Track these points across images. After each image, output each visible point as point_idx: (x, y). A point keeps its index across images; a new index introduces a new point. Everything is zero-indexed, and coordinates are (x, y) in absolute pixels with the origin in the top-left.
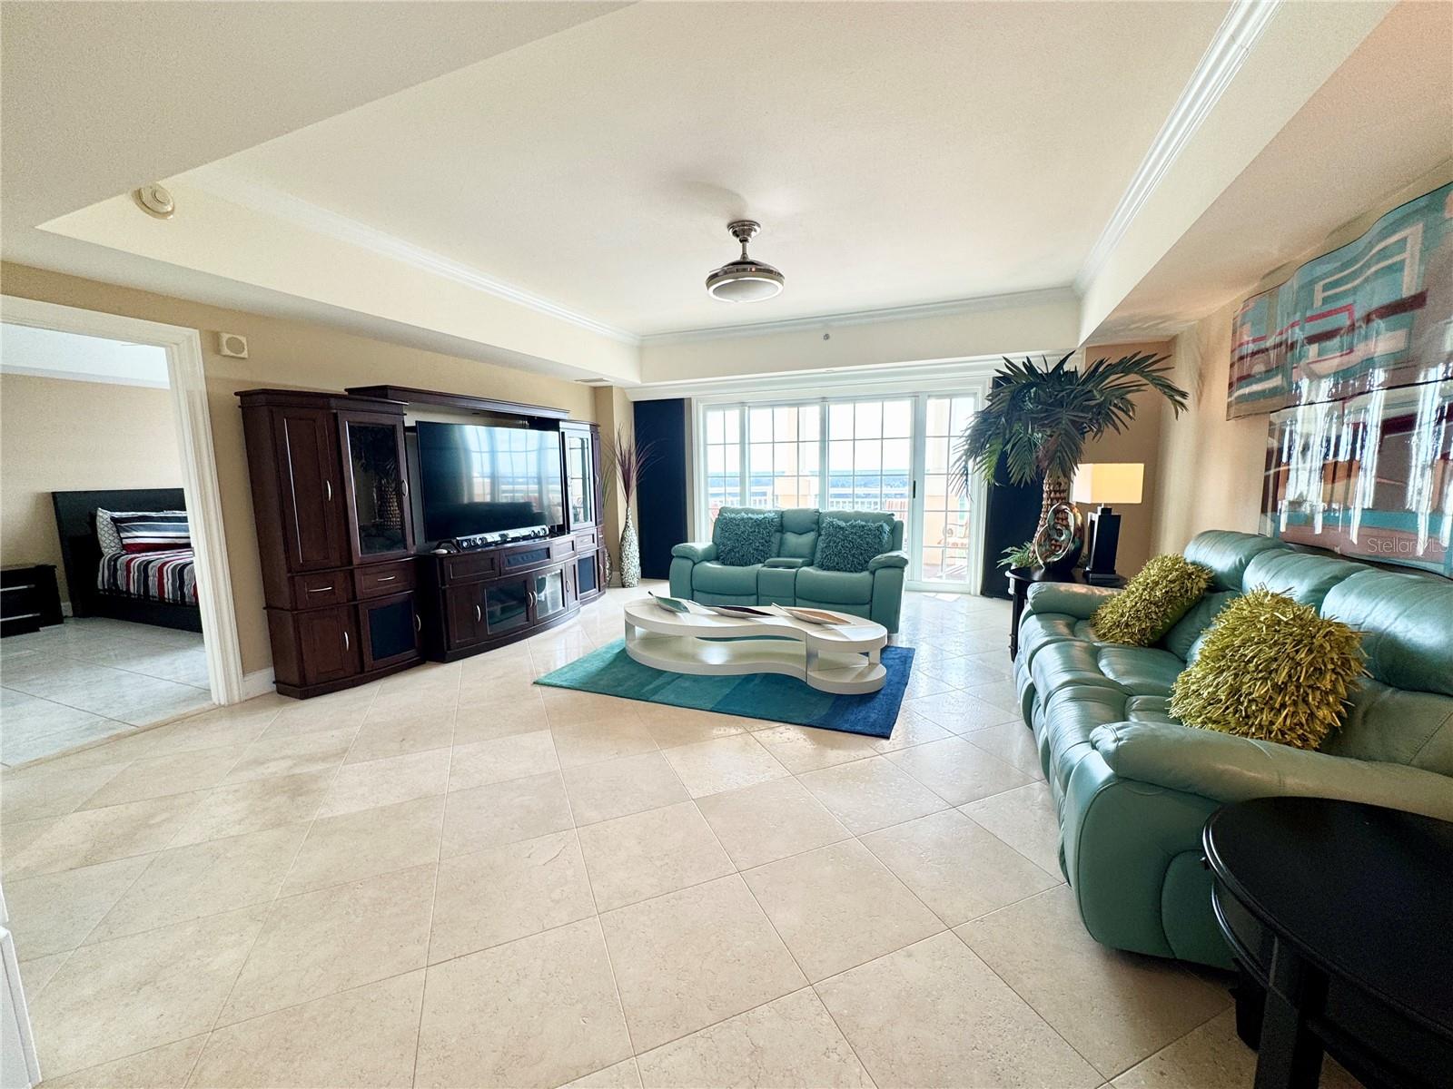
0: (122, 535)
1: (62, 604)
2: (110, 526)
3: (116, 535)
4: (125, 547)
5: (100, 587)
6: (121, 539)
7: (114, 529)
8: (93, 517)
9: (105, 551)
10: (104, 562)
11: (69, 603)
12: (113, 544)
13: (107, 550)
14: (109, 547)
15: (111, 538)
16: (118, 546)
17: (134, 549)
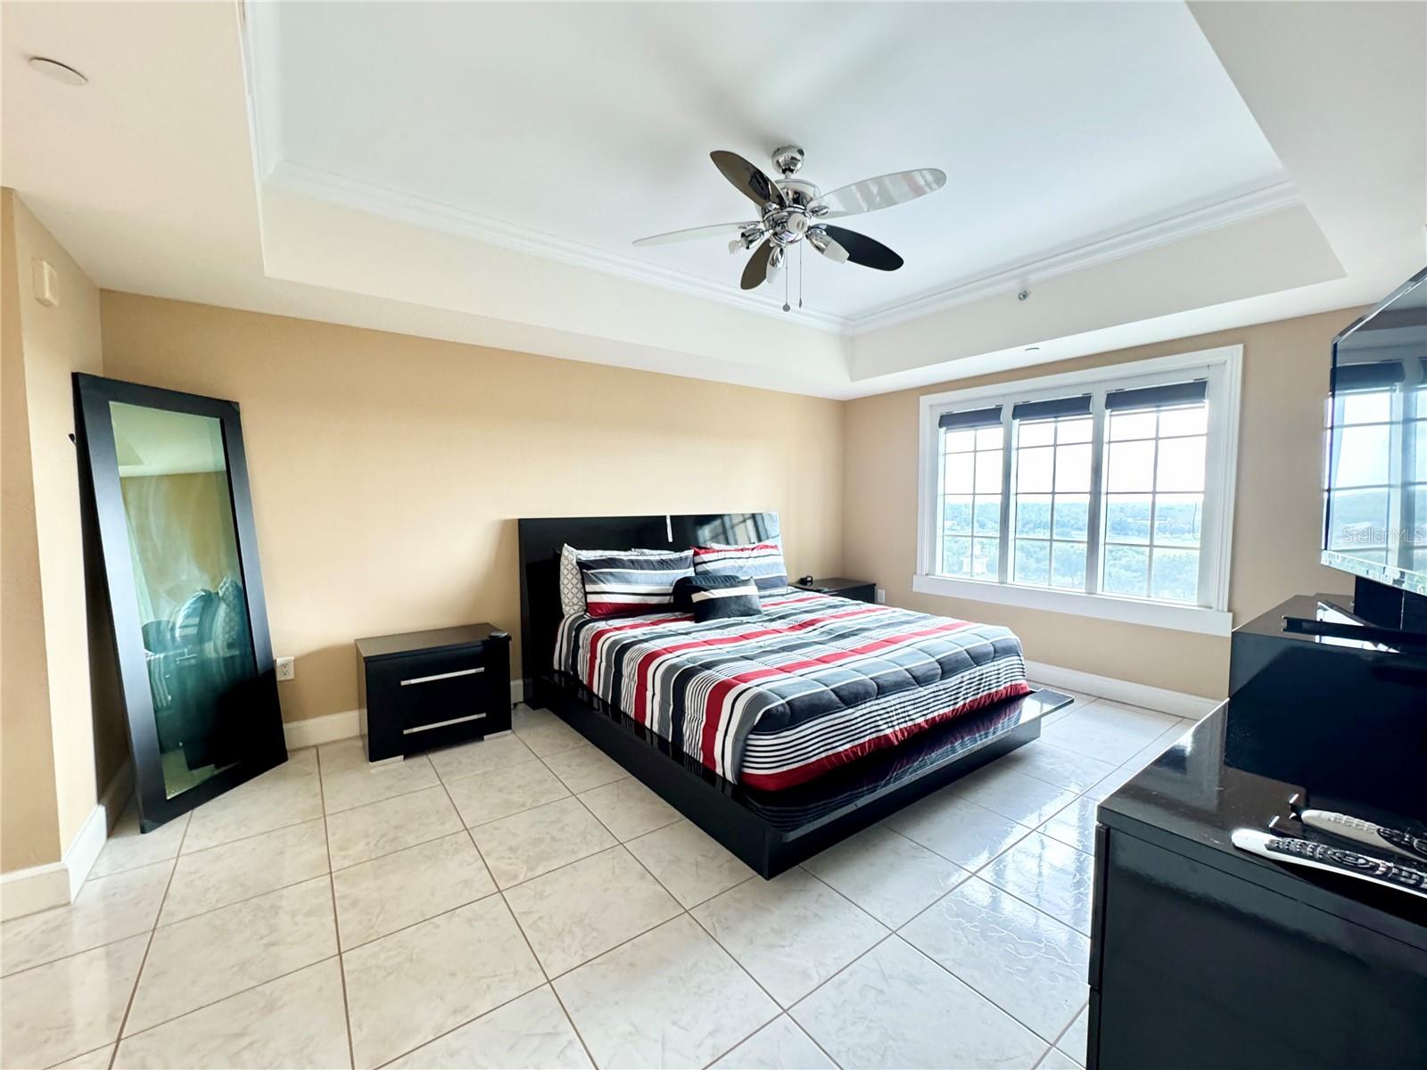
0: (589, 588)
1: (512, 683)
2: (574, 572)
3: (580, 586)
4: (590, 607)
5: (556, 667)
6: (586, 594)
7: (579, 576)
8: (558, 557)
9: (566, 609)
10: (564, 627)
11: (520, 682)
12: (575, 601)
13: (568, 608)
14: (571, 604)
15: (575, 591)
16: (580, 603)
17: (599, 611)
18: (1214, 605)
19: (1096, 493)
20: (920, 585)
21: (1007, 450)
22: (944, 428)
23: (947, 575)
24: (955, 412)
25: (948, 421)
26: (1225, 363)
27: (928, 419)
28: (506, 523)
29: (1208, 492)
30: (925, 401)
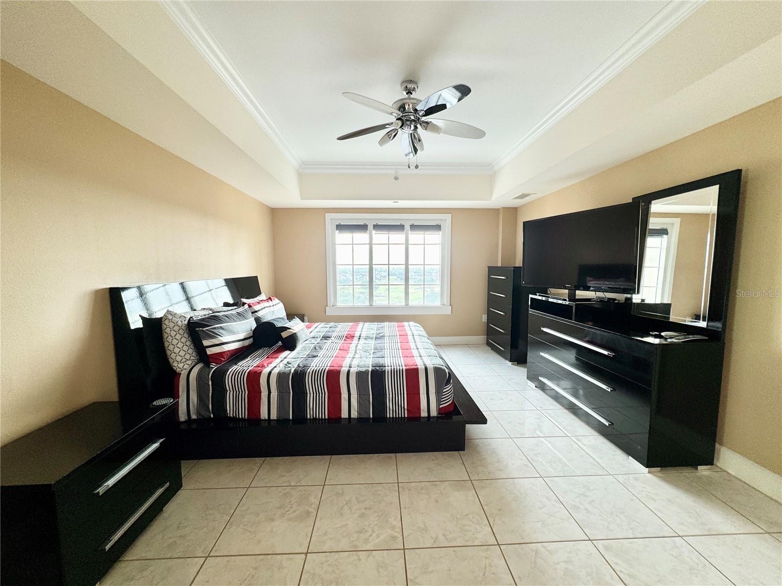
0: (207, 342)
4: (211, 358)
6: (204, 348)
9: (179, 366)
13: (181, 365)
14: (184, 360)
15: (185, 348)
16: (192, 358)
17: (223, 359)
18: (446, 304)
19: (407, 265)
20: (330, 312)
21: (371, 245)
22: (338, 231)
23: (343, 305)
24: (342, 224)
25: (340, 227)
26: (446, 220)
27: (330, 227)
28: (98, 293)
29: (443, 265)
30: (329, 216)
